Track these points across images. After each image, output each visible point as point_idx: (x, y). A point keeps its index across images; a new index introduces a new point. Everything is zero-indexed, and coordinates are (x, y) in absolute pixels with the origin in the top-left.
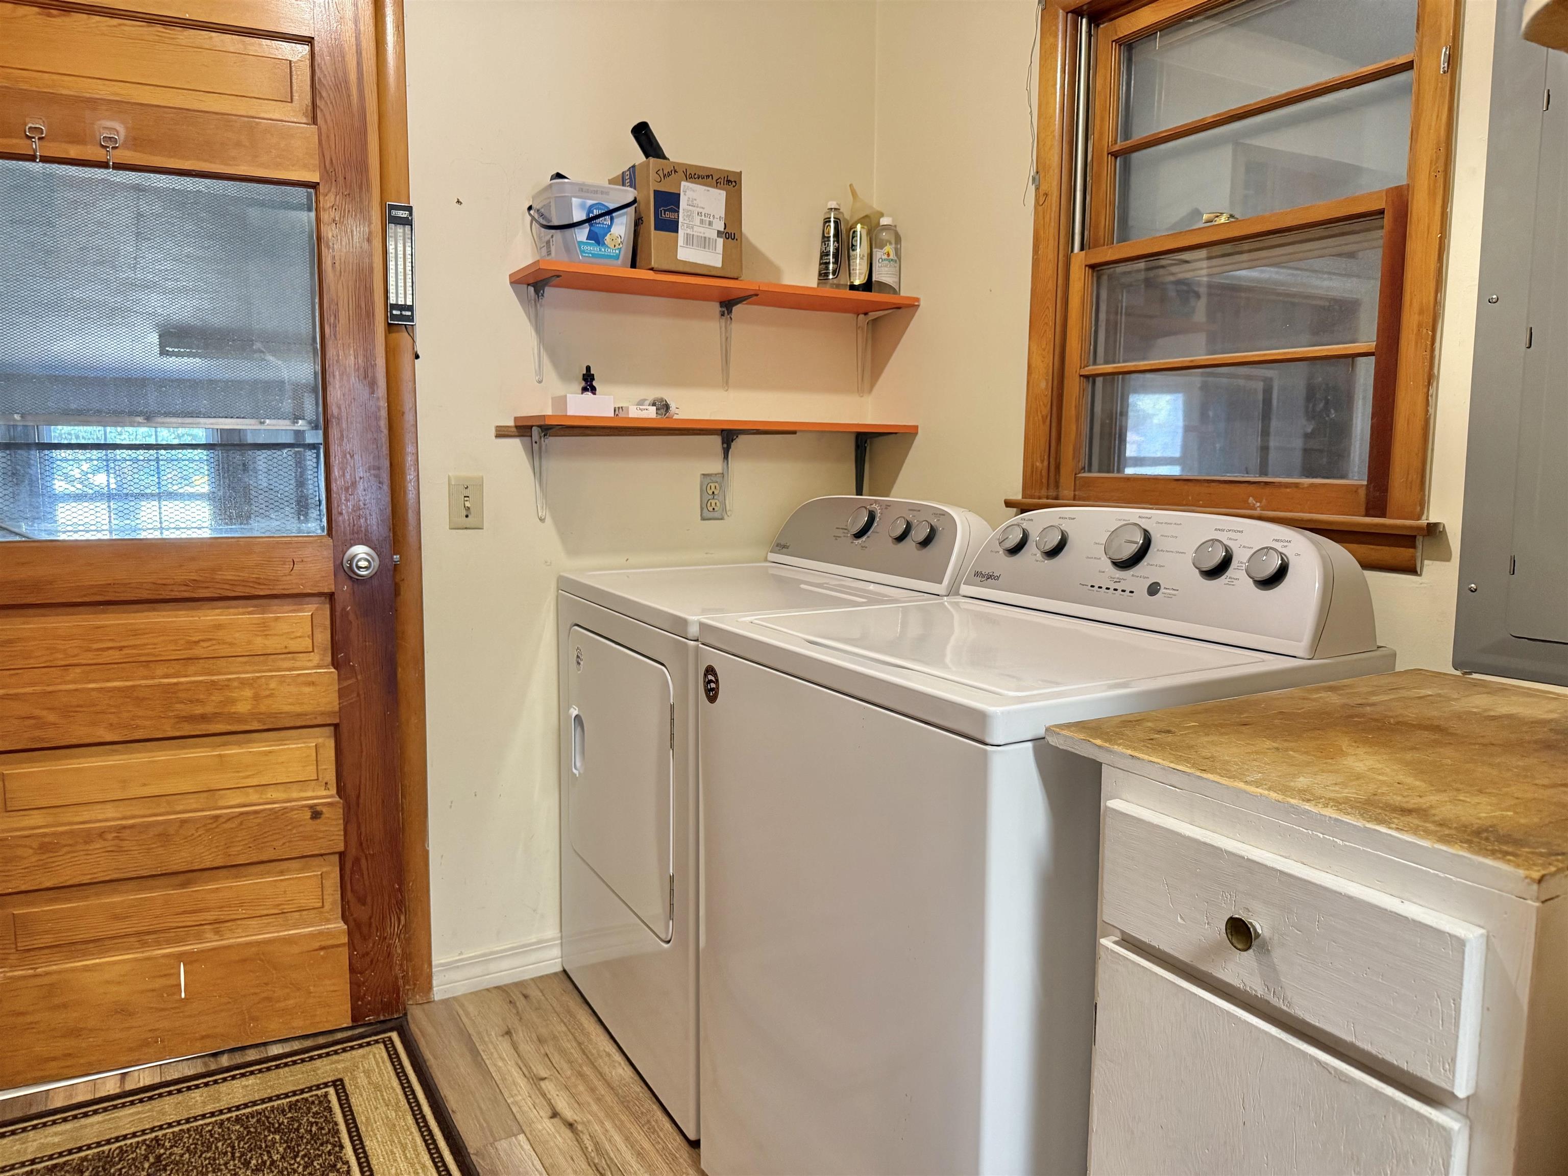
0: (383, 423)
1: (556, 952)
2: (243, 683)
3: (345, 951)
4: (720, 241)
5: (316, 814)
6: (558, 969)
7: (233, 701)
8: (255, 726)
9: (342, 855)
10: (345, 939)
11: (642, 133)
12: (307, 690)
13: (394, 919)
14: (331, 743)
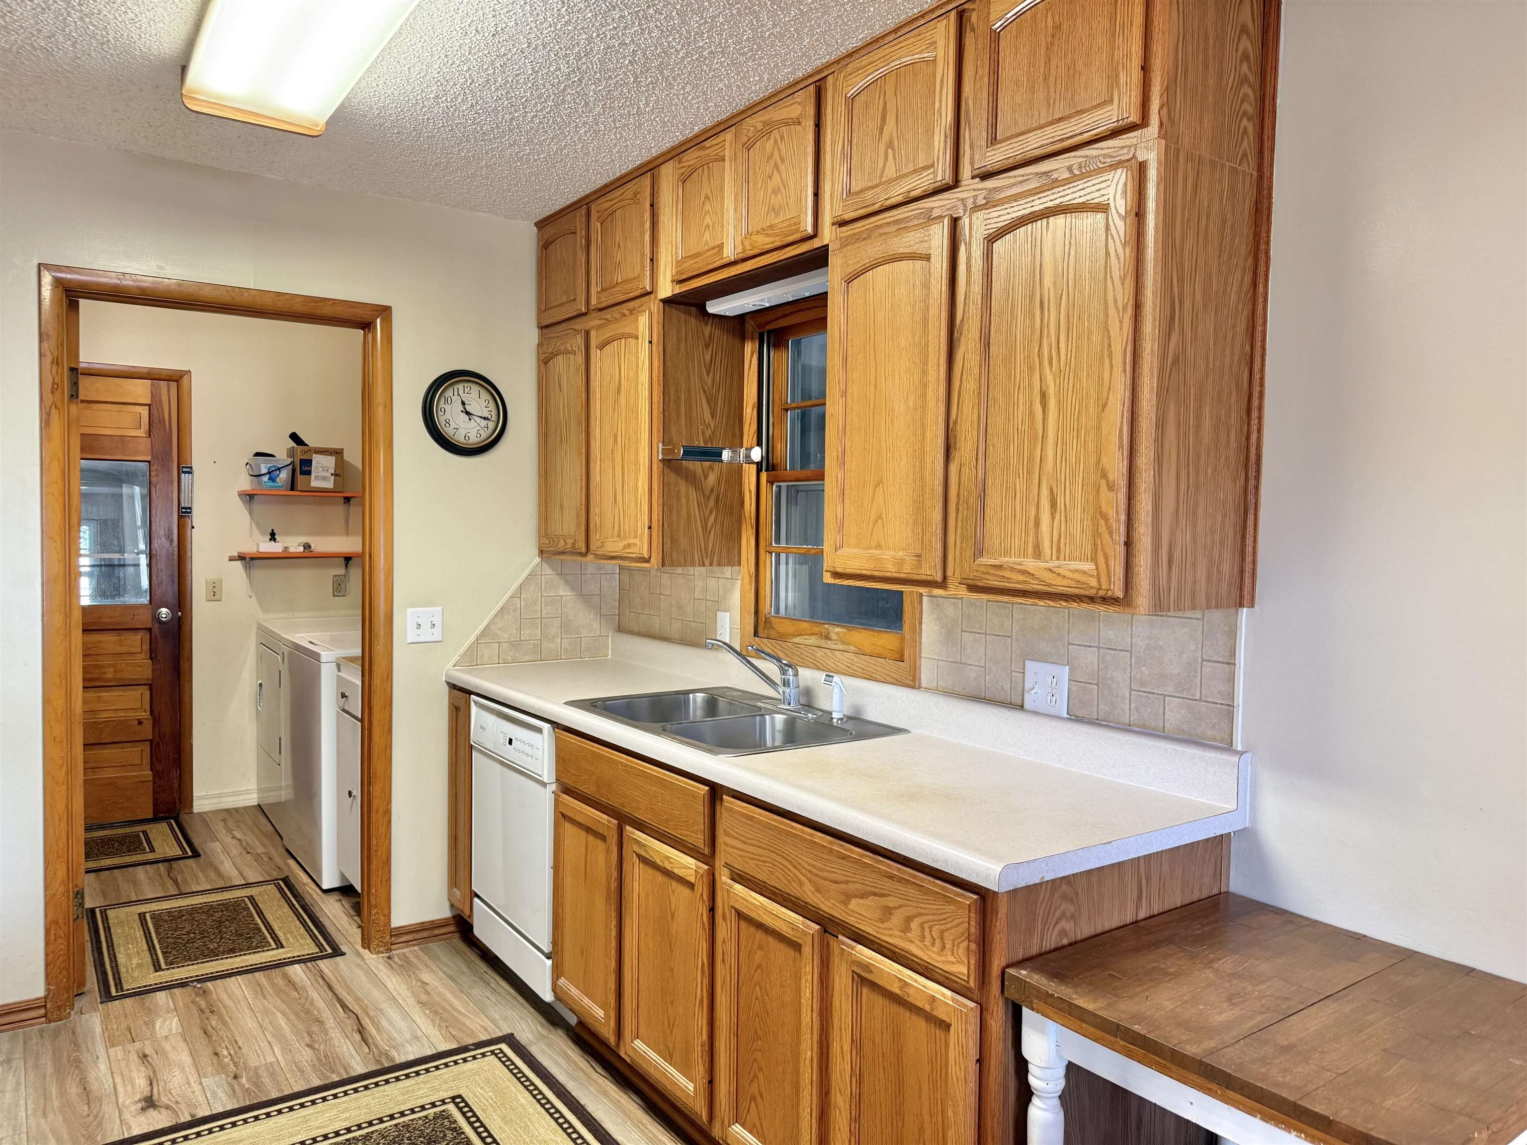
0: (176, 557)
1: (255, 796)
2: (110, 666)
3: (151, 784)
4: (332, 478)
5: (140, 723)
6: (256, 804)
7: (105, 673)
8: (115, 684)
9: (151, 741)
10: (151, 778)
11: (294, 437)
12: (139, 669)
13: (174, 771)
14: (148, 693)
